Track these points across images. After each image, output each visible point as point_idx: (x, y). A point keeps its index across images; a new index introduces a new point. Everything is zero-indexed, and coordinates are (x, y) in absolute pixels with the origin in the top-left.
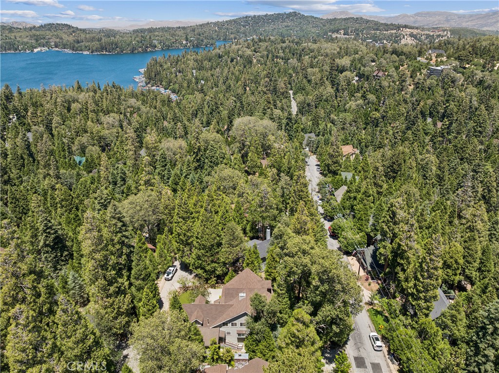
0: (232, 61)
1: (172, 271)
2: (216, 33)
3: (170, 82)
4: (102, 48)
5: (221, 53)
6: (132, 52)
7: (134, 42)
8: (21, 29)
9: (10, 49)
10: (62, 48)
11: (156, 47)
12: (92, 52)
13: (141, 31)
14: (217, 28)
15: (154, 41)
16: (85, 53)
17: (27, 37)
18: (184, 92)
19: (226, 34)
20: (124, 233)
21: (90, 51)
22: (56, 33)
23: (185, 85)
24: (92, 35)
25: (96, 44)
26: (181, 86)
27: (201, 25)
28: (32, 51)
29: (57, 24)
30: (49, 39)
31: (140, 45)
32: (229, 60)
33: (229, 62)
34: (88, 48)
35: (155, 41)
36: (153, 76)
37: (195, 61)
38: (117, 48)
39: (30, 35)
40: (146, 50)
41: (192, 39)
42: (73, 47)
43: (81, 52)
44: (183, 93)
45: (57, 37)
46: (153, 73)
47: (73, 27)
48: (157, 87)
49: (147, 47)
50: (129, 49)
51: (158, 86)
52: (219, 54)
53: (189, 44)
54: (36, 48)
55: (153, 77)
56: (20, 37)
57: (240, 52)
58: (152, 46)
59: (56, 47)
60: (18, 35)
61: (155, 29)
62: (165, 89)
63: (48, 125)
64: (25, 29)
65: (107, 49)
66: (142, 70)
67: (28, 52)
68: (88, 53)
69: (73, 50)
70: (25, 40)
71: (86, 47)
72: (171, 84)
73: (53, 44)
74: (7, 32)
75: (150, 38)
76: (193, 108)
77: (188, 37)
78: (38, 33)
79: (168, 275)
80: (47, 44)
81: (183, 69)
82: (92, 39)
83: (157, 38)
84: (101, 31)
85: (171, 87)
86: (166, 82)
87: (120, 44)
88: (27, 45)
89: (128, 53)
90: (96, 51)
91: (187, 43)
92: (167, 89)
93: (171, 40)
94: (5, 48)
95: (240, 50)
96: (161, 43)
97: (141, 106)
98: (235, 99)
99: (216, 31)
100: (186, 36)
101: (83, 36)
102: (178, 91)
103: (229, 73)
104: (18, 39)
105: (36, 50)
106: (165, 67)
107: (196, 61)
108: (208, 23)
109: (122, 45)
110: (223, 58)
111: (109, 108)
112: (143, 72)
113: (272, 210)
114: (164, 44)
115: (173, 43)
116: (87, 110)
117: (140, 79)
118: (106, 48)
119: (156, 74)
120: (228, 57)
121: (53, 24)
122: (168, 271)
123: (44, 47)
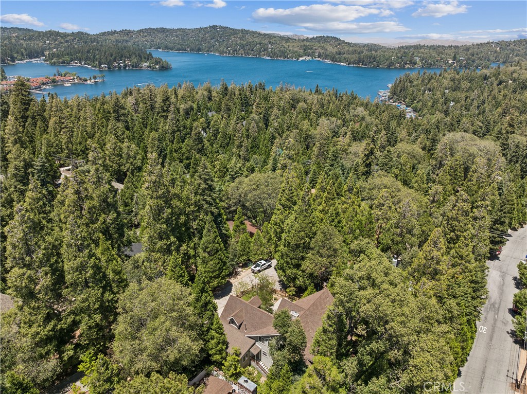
0: (500, 83)
1: (261, 264)
2: (495, 55)
3: (415, 100)
4: (360, 61)
5: (488, 75)
6: (389, 67)
7: (393, 58)
8: (296, 40)
9: (280, 57)
10: (323, 58)
11: (416, 64)
12: (349, 64)
13: (406, 48)
14: (498, 48)
15: (415, 58)
16: (343, 64)
17: (298, 46)
18: (426, 111)
19: (509, 56)
20: (205, 197)
21: (348, 63)
22: (323, 45)
23: (430, 104)
24: (354, 48)
25: (355, 57)
26: (425, 105)
27: (478, 45)
28: (298, 59)
29: (327, 37)
30: (315, 49)
31: (400, 60)
32: (497, 82)
33: (495, 85)
34: (346, 60)
35: (417, 58)
36: (399, 91)
37: (451, 80)
38: (374, 61)
39: (301, 45)
40: (404, 66)
41: (461, 58)
42: (333, 58)
43: (339, 63)
44: (424, 112)
45: (323, 48)
46: (399, 88)
47: (340, 40)
48: (399, 103)
49: (406, 64)
50: (386, 64)
51: (401, 103)
52: (486, 75)
53: (455, 64)
54: (302, 57)
55: (398, 93)
56: (293, 47)
57: (515, 75)
58: (412, 63)
59: (319, 57)
60: (291, 44)
61: (422, 46)
62: (407, 107)
63: (266, 115)
64: (299, 40)
65: (364, 63)
66: (390, 86)
67: (294, 59)
68: (345, 65)
69: (332, 61)
70: (295, 49)
71: (345, 59)
72: (415, 102)
73: (317, 54)
74: (284, 42)
75: (413, 54)
76: (424, 127)
77: (457, 56)
78: (308, 44)
79: (255, 267)
80: (312, 55)
81: (434, 87)
82: (354, 52)
83: (419, 55)
84: (365, 45)
85: (414, 105)
86: (410, 99)
87: (378, 58)
88: (296, 54)
89: (384, 68)
90: (353, 63)
91: (454, 63)
92: (409, 106)
93: (435, 58)
94: (278, 55)
95: (516, 72)
96: (423, 60)
97: (366, 116)
98: (481, 125)
99: (496, 52)
100: (455, 55)
101: (346, 48)
102: (420, 110)
103: (490, 97)
104: (290, 48)
105: (301, 59)
106: (415, 83)
107: (453, 80)
108: (488, 43)
109: (380, 59)
110: (489, 79)
111: (333, 112)
112: (389, 87)
113: (410, 236)
114: (426, 62)
115: (437, 61)
116: (311, 111)
117: (384, 94)
118: (363, 61)
119: (402, 90)
120: (496, 79)
121: (324, 37)
122: (258, 263)
123: (309, 56)
